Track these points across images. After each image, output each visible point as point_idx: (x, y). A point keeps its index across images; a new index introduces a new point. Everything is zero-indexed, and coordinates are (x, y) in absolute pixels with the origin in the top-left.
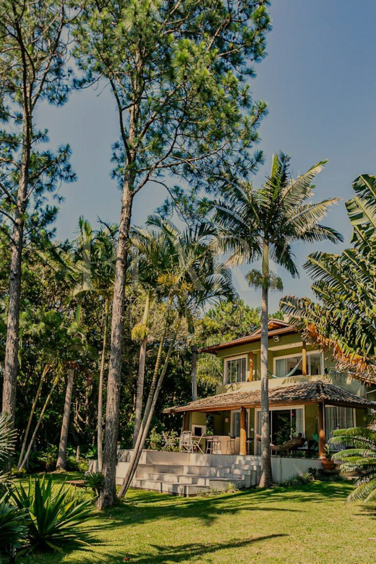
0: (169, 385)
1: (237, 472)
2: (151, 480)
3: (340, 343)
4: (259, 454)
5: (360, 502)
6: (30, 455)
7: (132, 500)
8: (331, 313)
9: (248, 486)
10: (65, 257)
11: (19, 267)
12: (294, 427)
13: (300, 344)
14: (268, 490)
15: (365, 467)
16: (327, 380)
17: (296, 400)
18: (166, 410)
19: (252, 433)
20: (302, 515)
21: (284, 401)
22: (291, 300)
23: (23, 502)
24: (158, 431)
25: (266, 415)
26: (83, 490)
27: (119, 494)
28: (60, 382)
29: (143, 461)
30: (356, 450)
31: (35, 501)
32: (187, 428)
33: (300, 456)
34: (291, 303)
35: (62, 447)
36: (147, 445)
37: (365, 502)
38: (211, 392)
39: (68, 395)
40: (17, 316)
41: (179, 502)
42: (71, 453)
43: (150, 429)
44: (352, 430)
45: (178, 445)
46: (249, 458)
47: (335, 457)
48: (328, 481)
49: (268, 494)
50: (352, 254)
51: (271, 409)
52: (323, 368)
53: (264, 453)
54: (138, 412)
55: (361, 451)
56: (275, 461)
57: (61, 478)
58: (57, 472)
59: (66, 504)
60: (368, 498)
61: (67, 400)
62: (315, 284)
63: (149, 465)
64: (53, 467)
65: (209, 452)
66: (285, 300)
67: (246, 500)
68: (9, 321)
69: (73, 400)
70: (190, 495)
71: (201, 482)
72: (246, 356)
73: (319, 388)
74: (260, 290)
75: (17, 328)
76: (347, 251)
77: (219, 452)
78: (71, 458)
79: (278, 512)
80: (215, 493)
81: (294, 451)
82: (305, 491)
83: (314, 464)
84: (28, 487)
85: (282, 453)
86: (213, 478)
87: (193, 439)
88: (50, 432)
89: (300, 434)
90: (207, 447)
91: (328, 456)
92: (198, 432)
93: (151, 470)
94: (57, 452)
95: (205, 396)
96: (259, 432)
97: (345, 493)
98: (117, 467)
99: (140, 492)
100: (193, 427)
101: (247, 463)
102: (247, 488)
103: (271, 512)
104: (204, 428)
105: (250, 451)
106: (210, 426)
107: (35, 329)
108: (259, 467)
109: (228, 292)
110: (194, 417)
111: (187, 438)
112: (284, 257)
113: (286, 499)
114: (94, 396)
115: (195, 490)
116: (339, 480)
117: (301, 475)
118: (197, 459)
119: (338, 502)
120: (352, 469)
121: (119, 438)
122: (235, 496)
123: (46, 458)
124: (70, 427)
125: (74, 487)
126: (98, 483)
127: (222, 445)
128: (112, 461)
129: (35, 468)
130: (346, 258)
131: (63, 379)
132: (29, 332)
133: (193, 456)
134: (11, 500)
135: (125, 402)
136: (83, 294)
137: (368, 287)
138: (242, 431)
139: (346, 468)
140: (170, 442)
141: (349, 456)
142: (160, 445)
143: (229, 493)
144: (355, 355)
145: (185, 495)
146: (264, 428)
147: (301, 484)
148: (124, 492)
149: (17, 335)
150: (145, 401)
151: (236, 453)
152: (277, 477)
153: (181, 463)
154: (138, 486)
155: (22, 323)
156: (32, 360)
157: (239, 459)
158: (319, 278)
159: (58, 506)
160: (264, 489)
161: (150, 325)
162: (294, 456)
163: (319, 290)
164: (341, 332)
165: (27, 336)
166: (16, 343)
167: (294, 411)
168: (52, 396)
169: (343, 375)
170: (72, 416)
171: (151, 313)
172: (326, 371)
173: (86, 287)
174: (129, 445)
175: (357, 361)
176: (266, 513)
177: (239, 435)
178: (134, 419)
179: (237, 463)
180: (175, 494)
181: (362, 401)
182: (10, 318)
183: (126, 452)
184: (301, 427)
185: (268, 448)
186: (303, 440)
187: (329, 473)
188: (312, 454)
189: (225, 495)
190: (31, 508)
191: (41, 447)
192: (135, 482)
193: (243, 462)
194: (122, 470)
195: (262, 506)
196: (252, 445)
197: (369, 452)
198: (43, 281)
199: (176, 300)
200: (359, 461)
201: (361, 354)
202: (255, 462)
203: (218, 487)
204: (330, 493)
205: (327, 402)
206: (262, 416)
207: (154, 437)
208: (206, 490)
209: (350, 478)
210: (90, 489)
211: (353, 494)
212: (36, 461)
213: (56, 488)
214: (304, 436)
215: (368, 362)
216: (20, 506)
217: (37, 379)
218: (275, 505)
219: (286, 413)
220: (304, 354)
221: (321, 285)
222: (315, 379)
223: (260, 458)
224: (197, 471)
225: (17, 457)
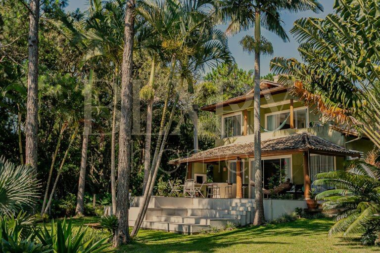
0: (172, 141)
1: (233, 212)
2: (160, 222)
3: (323, 98)
4: (253, 197)
5: (340, 234)
6: (52, 203)
7: (143, 238)
8: (316, 72)
9: (243, 224)
10: (76, 25)
11: (36, 35)
12: (284, 174)
13: (289, 102)
14: (261, 227)
15: (344, 205)
16: (313, 133)
17: (286, 150)
18: (171, 161)
19: (247, 180)
20: (290, 246)
21: (275, 151)
22: (280, 60)
23: (48, 240)
24: (165, 180)
25: (257, 164)
26: (99, 231)
27: (132, 234)
28: (76, 139)
29: (151, 205)
30: (336, 191)
31: (58, 240)
32: (190, 177)
33: (288, 198)
34: (280, 64)
35: (80, 196)
36: (155, 192)
37: (345, 235)
38: (210, 146)
39: (84, 151)
40: (35, 81)
41: (184, 240)
42: (88, 201)
43: (157, 178)
44: (333, 173)
45: (182, 191)
46: (244, 201)
47: (318, 196)
48: (312, 219)
49: (262, 230)
50: (336, 20)
51: (263, 159)
52: (308, 122)
53: (257, 196)
54: (146, 164)
55: (341, 191)
56: (267, 203)
57: (80, 222)
58: (76, 217)
59: (85, 242)
60: (348, 231)
61: (83, 155)
62: (302, 46)
63: (158, 209)
64: (73, 213)
65: (209, 197)
66: (274, 60)
67: (243, 235)
68: (29, 83)
69: (88, 155)
70: (194, 234)
71: (203, 222)
72: (241, 113)
73: (304, 139)
74: (253, 54)
75: (37, 91)
76: (330, 16)
77: (218, 197)
78: (89, 205)
79: (267, 245)
80: (216, 231)
81: (283, 194)
82: (293, 227)
83: (301, 204)
84: (52, 229)
85: (273, 196)
86: (213, 219)
87: (196, 186)
88: (68, 183)
89: (289, 180)
90: (209, 193)
91: (312, 196)
92: (200, 180)
93: (159, 213)
94: (76, 200)
95: (205, 149)
96: (253, 179)
97: (327, 228)
98: (129, 211)
99: (150, 232)
100: (195, 175)
101: (243, 205)
102: (244, 226)
103: (264, 245)
104: (205, 177)
105: (245, 195)
106: (210, 174)
107: (52, 91)
108: (252, 208)
109: (225, 56)
110: (196, 167)
111: (190, 185)
112: (274, 22)
113: (277, 234)
114: (107, 152)
115: (198, 229)
116: (322, 217)
117: (289, 214)
118: (199, 203)
119: (323, 235)
120: (332, 207)
121: (130, 187)
122: (233, 233)
123: (66, 205)
124: (87, 178)
125: (91, 229)
126: (112, 225)
127: (220, 191)
128: (124, 206)
129: (56, 214)
130: (329, 22)
131: (79, 137)
132: (47, 93)
133: (196, 200)
134: (37, 240)
136: (95, 60)
137: (348, 48)
138: (238, 178)
139: (328, 205)
140: (175, 189)
141: (331, 195)
142: (167, 192)
143: (227, 231)
144: (335, 108)
145: (189, 234)
146: (258, 173)
147: (289, 221)
148: (136, 232)
149: (37, 96)
150: (152, 154)
151: (233, 196)
152: (269, 216)
153: (185, 206)
154: (148, 226)
155: (41, 86)
156: (52, 121)
157: (236, 201)
158: (305, 41)
159: (78, 244)
160: (257, 226)
161: (155, 87)
162: (283, 198)
163: (305, 51)
164: (325, 89)
165: (45, 98)
166: (36, 102)
167: (283, 160)
168: (70, 152)
169: (326, 126)
170: (88, 168)
171: (156, 76)
172: (311, 125)
173: (98, 53)
174: (139, 193)
175: (337, 113)
176: (259, 246)
177: (235, 182)
178: (143, 170)
179: (234, 205)
180: (180, 233)
181: (342, 150)
182: (29, 81)
183: (136, 198)
184: (289, 173)
185: (261, 191)
186: (291, 185)
187: (313, 211)
188: (299, 195)
189: (224, 232)
190: (55, 246)
191: (62, 195)
192: (145, 224)
193: (239, 205)
194: (134, 214)
195: (255, 240)
196: (246, 190)
197: (347, 192)
198: (58, 48)
199: (178, 63)
200: (339, 200)
201: (341, 107)
202: (249, 204)
203: (218, 226)
204: (316, 227)
205: (312, 151)
206: (255, 162)
207: (162, 185)
208: (208, 229)
209: (331, 216)
210: (106, 230)
211: (333, 228)
212: (57, 208)
213: (75, 230)
214: (291, 182)
215: (348, 114)
216: (44, 243)
217: (55, 137)
218: (267, 239)
219: (277, 162)
220: (292, 110)
221: (306, 47)
222: (301, 132)
223: (253, 200)
224: (199, 213)
225: (40, 205)
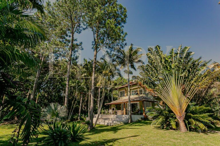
0: (106, 98)
1: (123, 119)
2: (102, 122)
3: (147, 86)
4: (128, 114)
5: (154, 126)
6: (71, 117)
7: (97, 127)
8: (144, 79)
9: (126, 122)
10: (81, 67)
11: (69, 70)
12: (137, 107)
13: (137, 87)
14: (131, 123)
15: (154, 117)
16: (144, 96)
17: (137, 101)
18: (106, 104)
19: (127, 109)
20: (140, 129)
21: (134, 101)
22: (135, 76)
23: (70, 128)
24: (104, 109)
25: (130, 104)
26: (84, 125)
27: (94, 126)
28: (79, 98)
29: (100, 117)
30: (152, 112)
31: (73, 128)
32: (111, 108)
33: (139, 115)
34: (134, 77)
35: (79, 114)
36: (101, 113)
37: (156, 126)
38: (117, 99)
39: (81, 101)
40: (69, 82)
41: (109, 128)
42: (82, 116)
43: (102, 109)
44: (151, 107)
45: (108, 113)
46: (126, 115)
47: (147, 114)
48: (146, 121)
49: (131, 124)
50: (149, 66)
51: (131, 103)
52: (143, 93)
53: (130, 114)
54: (98, 105)
55: (153, 113)
56: (133, 116)
58: (78, 121)
59: (80, 129)
60: (156, 124)
61: (81, 102)
62: (140, 72)
63: (101, 118)
64: (77, 119)
65: (116, 114)
66: (133, 76)
67: (126, 126)
68: (67, 83)
69: (82, 102)
70: (112, 126)
71: (114, 122)
72: (124, 90)
73: (142, 97)
74: (127, 74)
75: (69, 85)
76: (147, 65)
77: (119, 114)
78: (82, 117)
79: (134, 129)
80: (118, 125)
81: (137, 113)
82: (140, 123)
83: (142, 116)
84: (71, 125)
85: (134, 114)
86: (117, 121)
87: (112, 111)
88: (76, 111)
89: (138, 109)
90: (116, 113)
91: (145, 114)
92: (113, 109)
93: (102, 119)
94: (78, 116)
95: (115, 100)
96: (128, 109)
97: (150, 124)
98: (93, 119)
99: (99, 125)
100: (112, 108)
101: (126, 117)
102: (126, 123)
103: (132, 129)
104: (115, 108)
105: (126, 114)
106: (116, 108)
107: (73, 85)
108: (128, 118)
109: (120, 75)
110: (112, 106)
111: (111, 111)
112: (133, 66)
113: (136, 125)
114: (87, 102)
115: (113, 124)
116: (148, 120)
117: (139, 119)
119: (149, 126)
120: (151, 117)
121: (94, 112)
122: (123, 125)
123: (75, 117)
124: (82, 109)
125: (82, 125)
126: (88, 123)
127: (119, 112)
128: (92, 118)
129: (72, 120)
130: (147, 66)
131: (80, 97)
132: (72, 85)
133: (112, 115)
134: (67, 128)
135: (95, 102)
136: (85, 76)
137: (153, 73)
138: (124, 109)
139: (150, 117)
140: (106, 112)
141: (150, 114)
142: (104, 113)
143: (122, 125)
144: (150, 89)
145: (111, 126)
146: (130, 107)
147: (139, 122)
148: (95, 125)
149: (69, 86)
150: (100, 102)
151: (123, 114)
152: (133, 120)
153: (109, 117)
154: (99, 123)
155: (70, 83)
156: (72, 93)
157: (124, 116)
158: (141, 71)
159: (78, 129)
160: (130, 123)
161: (101, 83)
162: (137, 115)
163: (141, 74)
164: (147, 84)
165: (71, 87)
166: (68, 88)
167: (137, 103)
168: (77, 102)
169: (148, 94)
170: (82, 106)
171: (101, 80)
172: (144, 94)
173: (85, 74)
174: (96, 113)
175: (151, 91)
176: (131, 129)
177: (123, 110)
178: (97, 107)
179: (123, 117)
180: (108, 125)
181: (152, 100)
183: (95, 115)
184: (139, 107)
185: (131, 113)
186: (139, 111)
187: (146, 118)
188: (141, 114)
189: (120, 125)
190: (72, 130)
191: (74, 114)
192: (98, 123)
193: (125, 117)
194: (95, 120)
195: (130, 127)
196: (127, 112)
197: (155, 113)
198: (75, 73)
199: (107, 77)
200: (153, 115)
201: (152, 89)
202: (128, 116)
203: (119, 123)
204: (147, 123)
205: (144, 101)
206: (129, 104)
207: (103, 111)
208: (116, 124)
209: (151, 120)
210: (87, 125)
211: (152, 123)
212: (73, 118)
213: (78, 125)
214: (139, 110)
215: (154, 91)
216: (69, 129)
217: (73, 97)
218: (133, 127)
219: (135, 104)
220: (138, 89)
221: (141, 73)
222: (141, 95)
223: (129, 115)
224: (113, 119)
225: (68, 117)
